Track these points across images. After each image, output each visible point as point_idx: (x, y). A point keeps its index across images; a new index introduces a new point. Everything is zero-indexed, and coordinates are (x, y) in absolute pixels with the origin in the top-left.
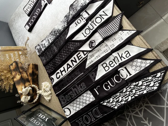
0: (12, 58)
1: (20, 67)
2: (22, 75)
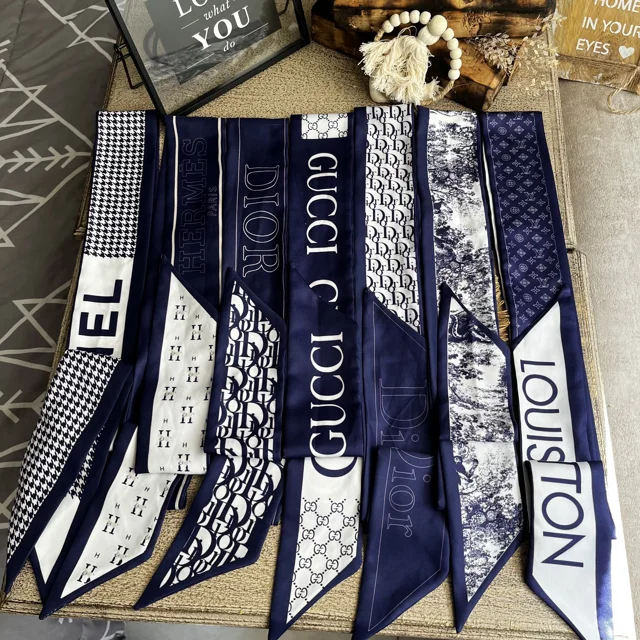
0: (612, 1)
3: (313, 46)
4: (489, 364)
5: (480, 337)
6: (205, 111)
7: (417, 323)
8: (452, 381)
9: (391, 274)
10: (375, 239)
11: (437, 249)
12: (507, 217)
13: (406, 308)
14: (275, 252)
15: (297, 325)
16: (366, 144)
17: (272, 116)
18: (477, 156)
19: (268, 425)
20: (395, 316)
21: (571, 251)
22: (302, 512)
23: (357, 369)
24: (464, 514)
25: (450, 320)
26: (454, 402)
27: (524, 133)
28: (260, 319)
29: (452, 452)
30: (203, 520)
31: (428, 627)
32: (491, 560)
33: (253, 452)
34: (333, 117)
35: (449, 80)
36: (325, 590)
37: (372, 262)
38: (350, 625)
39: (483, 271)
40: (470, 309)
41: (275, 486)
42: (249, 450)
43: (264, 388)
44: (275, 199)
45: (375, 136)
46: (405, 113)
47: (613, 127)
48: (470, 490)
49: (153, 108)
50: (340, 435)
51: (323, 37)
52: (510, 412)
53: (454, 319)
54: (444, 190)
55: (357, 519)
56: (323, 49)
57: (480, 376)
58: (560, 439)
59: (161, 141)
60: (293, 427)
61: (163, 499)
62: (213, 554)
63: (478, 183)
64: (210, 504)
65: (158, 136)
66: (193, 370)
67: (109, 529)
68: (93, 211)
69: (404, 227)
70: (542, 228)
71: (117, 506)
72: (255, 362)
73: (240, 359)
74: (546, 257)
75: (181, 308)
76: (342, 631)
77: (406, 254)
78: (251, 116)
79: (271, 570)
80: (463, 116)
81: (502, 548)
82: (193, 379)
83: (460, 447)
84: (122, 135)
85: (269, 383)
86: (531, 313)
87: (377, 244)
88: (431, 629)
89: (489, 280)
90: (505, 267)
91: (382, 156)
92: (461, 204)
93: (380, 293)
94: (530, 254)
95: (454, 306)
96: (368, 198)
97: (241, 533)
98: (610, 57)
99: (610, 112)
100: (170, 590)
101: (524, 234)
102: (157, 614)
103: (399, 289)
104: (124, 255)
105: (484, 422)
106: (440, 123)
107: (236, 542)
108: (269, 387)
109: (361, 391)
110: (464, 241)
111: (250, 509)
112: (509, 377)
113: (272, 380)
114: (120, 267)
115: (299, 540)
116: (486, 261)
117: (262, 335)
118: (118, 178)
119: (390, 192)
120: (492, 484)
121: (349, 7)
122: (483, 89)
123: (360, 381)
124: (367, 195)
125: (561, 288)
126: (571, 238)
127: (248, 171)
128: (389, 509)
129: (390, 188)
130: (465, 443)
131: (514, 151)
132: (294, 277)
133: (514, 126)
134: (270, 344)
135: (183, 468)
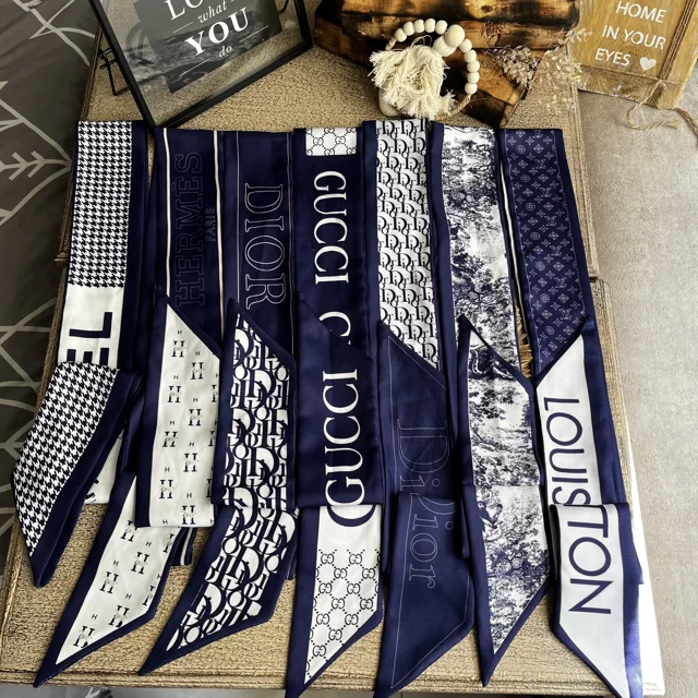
0: (634, 10)
1: (530, 34)
2: (479, 26)
3: (316, 51)
4: (512, 402)
5: (502, 373)
6: (198, 123)
7: (435, 359)
8: (473, 421)
9: (406, 305)
10: (389, 267)
11: (454, 278)
12: (528, 243)
13: (423, 343)
14: (281, 281)
15: (308, 361)
16: (376, 162)
17: (273, 129)
18: (495, 176)
19: (279, 472)
20: (411, 351)
21: (594, 279)
22: (318, 565)
23: (373, 409)
24: (489, 562)
25: (470, 356)
26: (477, 444)
27: (544, 152)
28: (267, 355)
29: (476, 497)
30: (211, 576)
31: (453, 681)
32: (517, 609)
33: (264, 502)
34: (340, 132)
35: (466, 94)
36: (345, 647)
37: (386, 292)
38: (372, 683)
39: (504, 303)
40: (490, 343)
41: (289, 538)
42: (261, 500)
43: (274, 432)
44: (279, 223)
45: (386, 153)
46: (419, 129)
47: (632, 143)
48: (495, 537)
49: (140, 117)
50: (357, 482)
51: (327, 42)
52: (534, 453)
53: (474, 355)
54: (461, 214)
55: (377, 570)
56: (327, 54)
57: (502, 415)
58: (585, 481)
59: (151, 155)
60: (307, 474)
61: (167, 555)
62: (223, 612)
63: (497, 206)
64: (219, 559)
65: (147, 149)
66: (195, 412)
67: (107, 588)
68: (76, 234)
69: (419, 254)
70: (564, 255)
71: (116, 563)
72: (262, 403)
73: (247, 400)
74: (568, 287)
75: (179, 344)
76: (363, 689)
77: (422, 284)
78: (249, 129)
79: (287, 628)
80: (479, 133)
81: (528, 597)
82: (195, 422)
83: (483, 492)
84: (106, 148)
85: (279, 426)
86: (554, 347)
87: (391, 272)
88: (455, 684)
89: (510, 312)
90: (526, 298)
91: (394, 176)
92: (479, 229)
93: (395, 326)
94: (552, 283)
95: (474, 341)
96: (381, 223)
97: (253, 589)
98: (630, 68)
99: (629, 127)
100: (178, 652)
101: (545, 262)
102: (164, 678)
103: (415, 322)
104: (113, 285)
105: (508, 465)
106: (456, 140)
107: (248, 599)
108: (279, 431)
109: (378, 433)
110: (483, 270)
111: (262, 563)
112: (533, 416)
113: (282, 422)
114: (109, 298)
115: (316, 594)
116: (507, 292)
117: (270, 374)
118: (103, 198)
119: (404, 216)
120: (517, 530)
121: (358, 13)
122: (502, 104)
123: (376, 422)
124: (379, 219)
125: (584, 320)
126: (594, 266)
127: (249, 191)
128: (411, 559)
129: (403, 211)
130: (489, 488)
131: (533, 171)
132: (303, 309)
133: (534, 145)
134: (278, 383)
135: (188, 521)
